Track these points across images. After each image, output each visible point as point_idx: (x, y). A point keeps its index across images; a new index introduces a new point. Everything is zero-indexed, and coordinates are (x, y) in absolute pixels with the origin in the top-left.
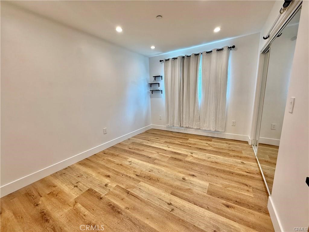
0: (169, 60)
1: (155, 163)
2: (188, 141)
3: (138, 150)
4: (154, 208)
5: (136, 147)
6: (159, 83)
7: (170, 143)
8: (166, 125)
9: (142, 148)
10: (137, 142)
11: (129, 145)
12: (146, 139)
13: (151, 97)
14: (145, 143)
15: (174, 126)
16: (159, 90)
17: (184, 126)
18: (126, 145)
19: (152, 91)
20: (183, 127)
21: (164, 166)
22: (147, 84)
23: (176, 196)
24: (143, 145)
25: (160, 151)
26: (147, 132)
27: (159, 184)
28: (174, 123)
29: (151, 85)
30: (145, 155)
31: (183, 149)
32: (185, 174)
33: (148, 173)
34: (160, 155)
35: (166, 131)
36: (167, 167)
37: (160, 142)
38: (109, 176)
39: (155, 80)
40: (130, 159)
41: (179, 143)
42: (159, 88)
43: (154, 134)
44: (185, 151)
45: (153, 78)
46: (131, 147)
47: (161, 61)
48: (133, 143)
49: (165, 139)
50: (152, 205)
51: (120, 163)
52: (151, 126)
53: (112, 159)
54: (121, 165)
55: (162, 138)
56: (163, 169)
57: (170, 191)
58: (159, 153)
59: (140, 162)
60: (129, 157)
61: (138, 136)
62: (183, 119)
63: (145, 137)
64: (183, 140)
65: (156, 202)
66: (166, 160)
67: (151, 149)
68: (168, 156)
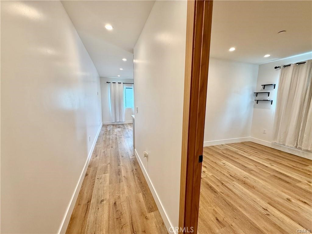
0: (290, 65)
1: (251, 173)
2: (307, 168)
3: (232, 156)
4: (247, 204)
5: (230, 154)
6: (269, 93)
7: (275, 161)
8: (272, 141)
9: (237, 156)
10: (231, 150)
11: (222, 150)
12: (241, 149)
13: (254, 107)
14: (240, 152)
15: (284, 145)
16: (268, 100)
17: (303, 148)
18: (219, 149)
19: (258, 100)
20: (300, 148)
21: (263, 180)
22: (251, 93)
23: (274, 207)
24: (238, 154)
25: (259, 165)
26: (243, 143)
27: (254, 190)
28: (285, 141)
29: (257, 94)
30: (240, 163)
31: (294, 173)
32: (292, 197)
33: (242, 178)
34: (259, 168)
35: (271, 148)
36: (266, 181)
37: (259, 157)
38: (205, 167)
39: (264, 89)
40: (224, 161)
41: (290, 166)
42: (268, 98)
43: (252, 147)
44: (298, 176)
45: (262, 87)
46: (225, 152)
47: (276, 68)
48: (227, 150)
49: (268, 156)
50: (245, 201)
51: (215, 162)
52: (250, 138)
53: (207, 156)
54: (215, 163)
55: (263, 154)
56: (261, 181)
57: (267, 201)
58: (257, 167)
59: (235, 167)
60: (223, 160)
61: (232, 144)
62: (303, 138)
63: (241, 147)
64: (298, 164)
65: (250, 202)
66: (266, 175)
67: (248, 160)
68: (269, 172)
